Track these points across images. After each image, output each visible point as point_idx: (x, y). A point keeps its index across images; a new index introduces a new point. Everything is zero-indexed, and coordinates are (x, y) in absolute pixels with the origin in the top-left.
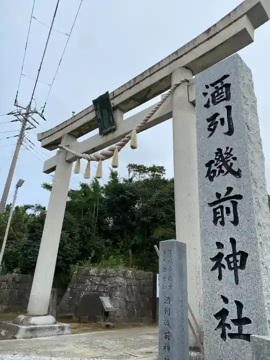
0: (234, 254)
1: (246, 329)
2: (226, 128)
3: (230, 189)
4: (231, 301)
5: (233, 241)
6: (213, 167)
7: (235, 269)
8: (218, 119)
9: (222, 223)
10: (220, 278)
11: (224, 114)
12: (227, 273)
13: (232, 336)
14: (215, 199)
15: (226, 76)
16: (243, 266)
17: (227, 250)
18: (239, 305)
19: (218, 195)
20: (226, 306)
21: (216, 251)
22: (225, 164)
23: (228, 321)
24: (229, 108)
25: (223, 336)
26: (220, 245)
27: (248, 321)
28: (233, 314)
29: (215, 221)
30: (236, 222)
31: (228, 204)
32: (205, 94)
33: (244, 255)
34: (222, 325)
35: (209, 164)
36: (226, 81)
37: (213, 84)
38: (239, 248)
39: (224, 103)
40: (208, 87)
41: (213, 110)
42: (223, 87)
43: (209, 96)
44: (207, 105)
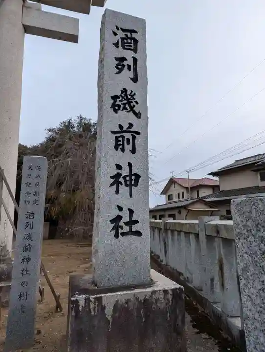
0: (131, 175)
1: (135, 228)
2: (131, 74)
3: (131, 125)
4: (125, 209)
5: (130, 165)
6: (118, 102)
7: (131, 186)
8: (125, 63)
9: (123, 150)
10: (117, 192)
11: (130, 61)
12: (124, 189)
13: (123, 234)
14: (118, 129)
15: (135, 31)
16: (136, 184)
17: (125, 171)
18: (131, 212)
19: (121, 126)
20: (120, 213)
21: (115, 172)
22: (129, 103)
23: (121, 224)
24: (135, 60)
25: (117, 236)
26: (119, 167)
27: (136, 222)
28: (126, 218)
29: (116, 147)
30: (133, 151)
31: (128, 136)
32: (115, 34)
33: (138, 176)
34: (116, 228)
35: (115, 98)
36: (134, 35)
37: (123, 30)
38: (134, 171)
39: (132, 53)
40: (118, 28)
41: (121, 52)
42: (131, 38)
43: (118, 37)
44: (116, 45)
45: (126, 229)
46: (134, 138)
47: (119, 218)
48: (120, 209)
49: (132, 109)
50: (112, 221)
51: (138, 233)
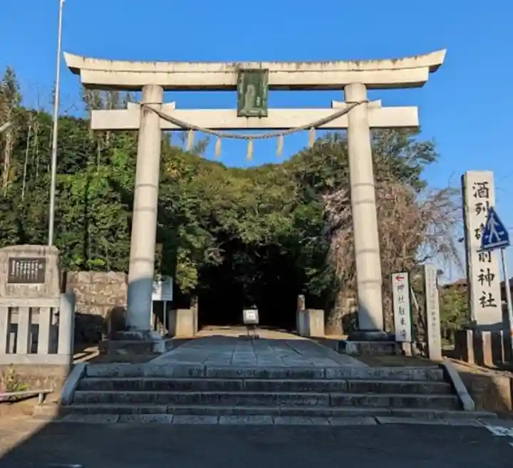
0: (489, 275)
1: (493, 303)
2: (486, 213)
4: (487, 293)
5: (488, 270)
6: (479, 233)
7: (489, 280)
8: (482, 206)
9: (484, 260)
10: (482, 284)
11: (485, 205)
12: (486, 282)
13: (487, 306)
14: (480, 249)
15: (486, 183)
16: (493, 280)
17: (485, 273)
18: (490, 295)
20: (484, 295)
21: (480, 273)
23: (486, 300)
24: (487, 202)
25: (483, 307)
26: (482, 271)
27: (493, 300)
28: (488, 298)
29: (480, 259)
30: (490, 261)
31: (486, 252)
32: (474, 188)
33: (493, 276)
34: (483, 303)
35: (477, 230)
36: (486, 186)
37: (479, 184)
38: (491, 272)
39: (485, 199)
40: (475, 183)
41: (479, 200)
42: (485, 188)
43: (476, 190)
44: (475, 195)
46: (490, 253)
47: (484, 298)
48: (485, 293)
50: (481, 299)
51: (495, 306)
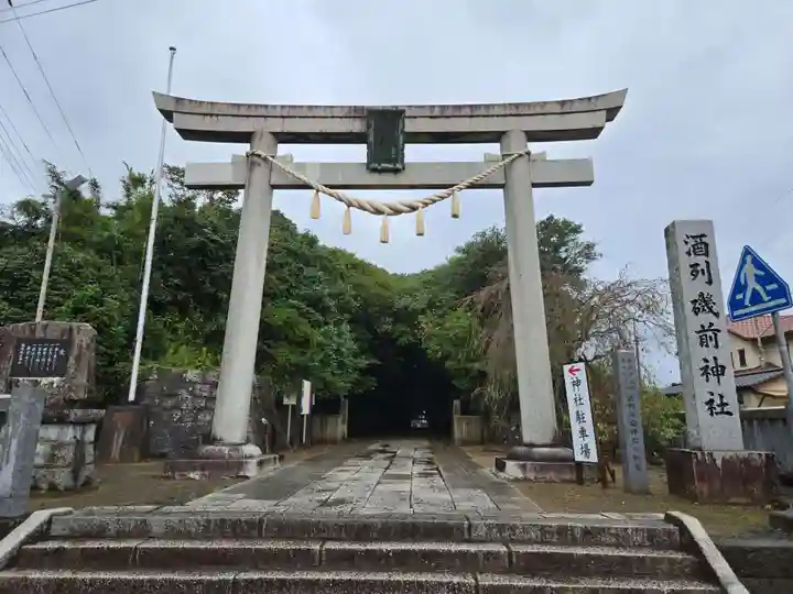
0: (717, 366)
1: (726, 409)
2: (706, 278)
3: (711, 324)
4: (716, 394)
6: (698, 306)
7: (718, 375)
8: (699, 268)
9: (707, 346)
10: (707, 380)
11: (703, 266)
12: (713, 379)
13: (717, 413)
14: (700, 329)
15: (704, 235)
16: (723, 374)
17: (712, 364)
18: (721, 397)
19: (702, 326)
20: (712, 398)
21: (704, 364)
22: (707, 305)
23: (715, 405)
24: (707, 263)
25: (712, 414)
26: (705, 361)
27: (727, 404)
28: (717, 401)
29: (702, 344)
30: (717, 346)
31: (710, 334)
32: (686, 243)
33: (723, 367)
34: (711, 409)
35: (694, 302)
36: (704, 239)
37: (693, 237)
38: (719, 363)
39: (704, 258)
40: (688, 237)
41: (694, 259)
42: (702, 243)
43: (689, 246)
44: (688, 253)
45: (719, 409)
46: (716, 335)
47: (712, 401)
48: (712, 394)
49: (711, 310)
50: (707, 403)
51: (730, 414)
